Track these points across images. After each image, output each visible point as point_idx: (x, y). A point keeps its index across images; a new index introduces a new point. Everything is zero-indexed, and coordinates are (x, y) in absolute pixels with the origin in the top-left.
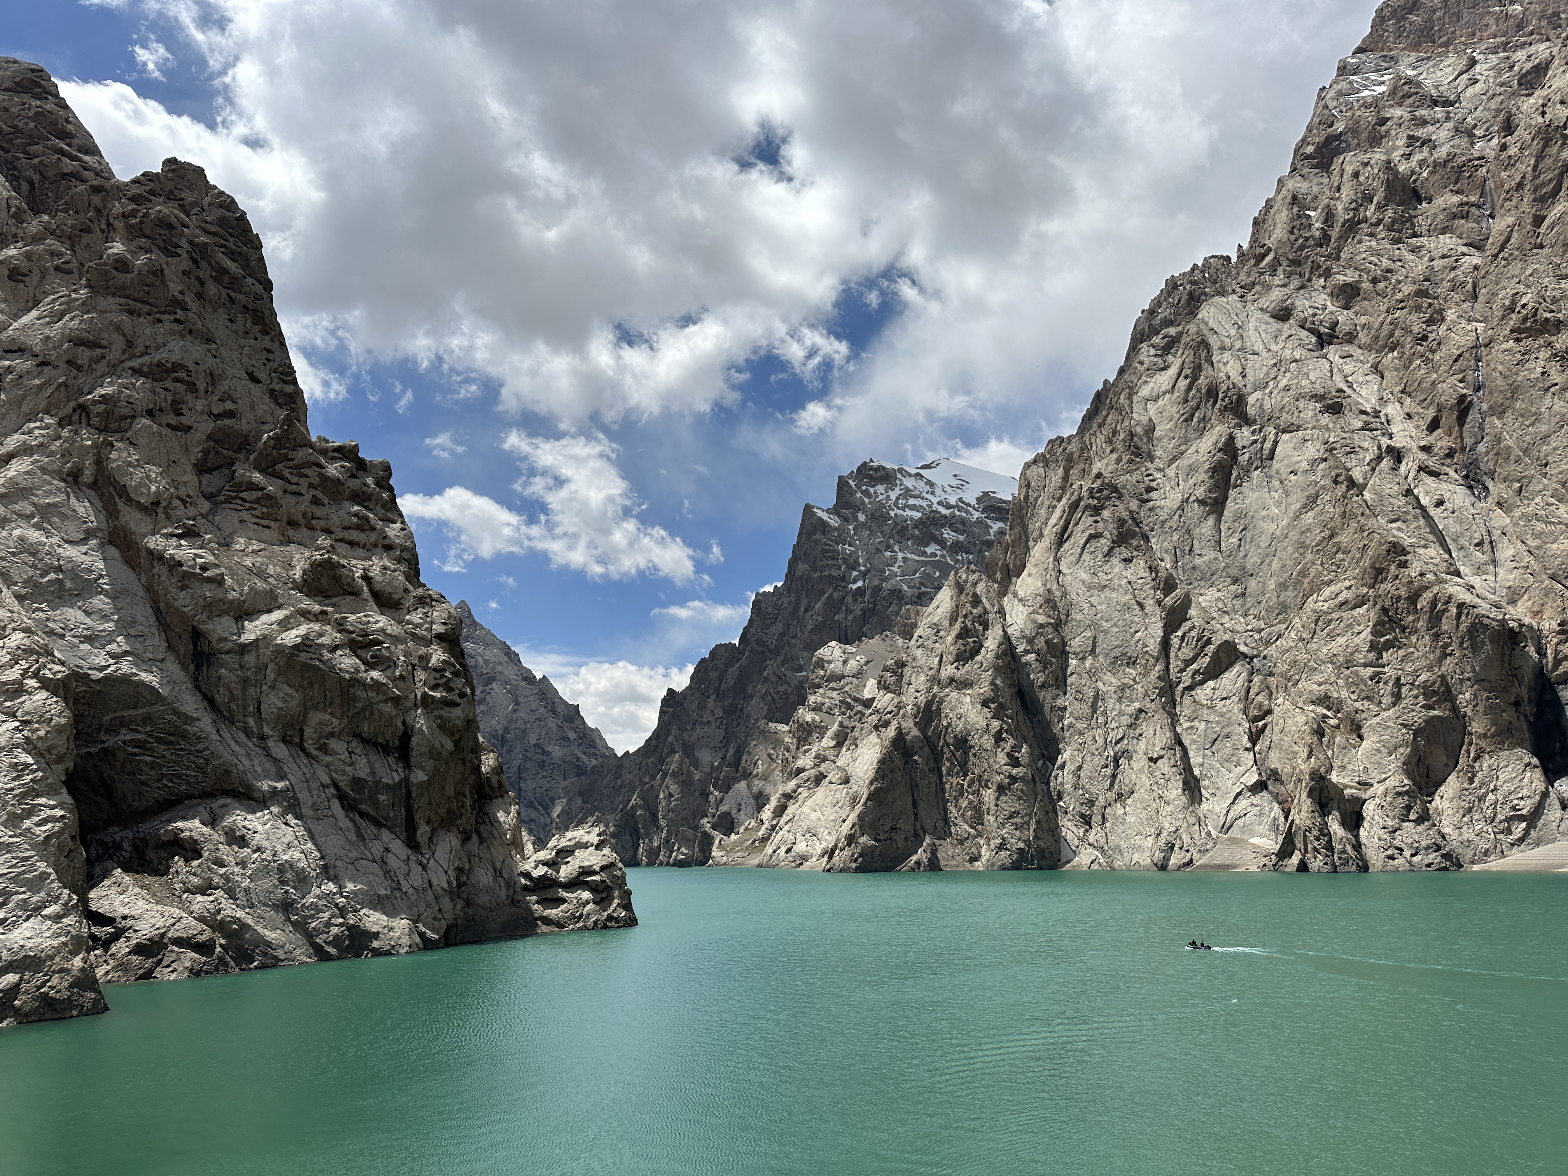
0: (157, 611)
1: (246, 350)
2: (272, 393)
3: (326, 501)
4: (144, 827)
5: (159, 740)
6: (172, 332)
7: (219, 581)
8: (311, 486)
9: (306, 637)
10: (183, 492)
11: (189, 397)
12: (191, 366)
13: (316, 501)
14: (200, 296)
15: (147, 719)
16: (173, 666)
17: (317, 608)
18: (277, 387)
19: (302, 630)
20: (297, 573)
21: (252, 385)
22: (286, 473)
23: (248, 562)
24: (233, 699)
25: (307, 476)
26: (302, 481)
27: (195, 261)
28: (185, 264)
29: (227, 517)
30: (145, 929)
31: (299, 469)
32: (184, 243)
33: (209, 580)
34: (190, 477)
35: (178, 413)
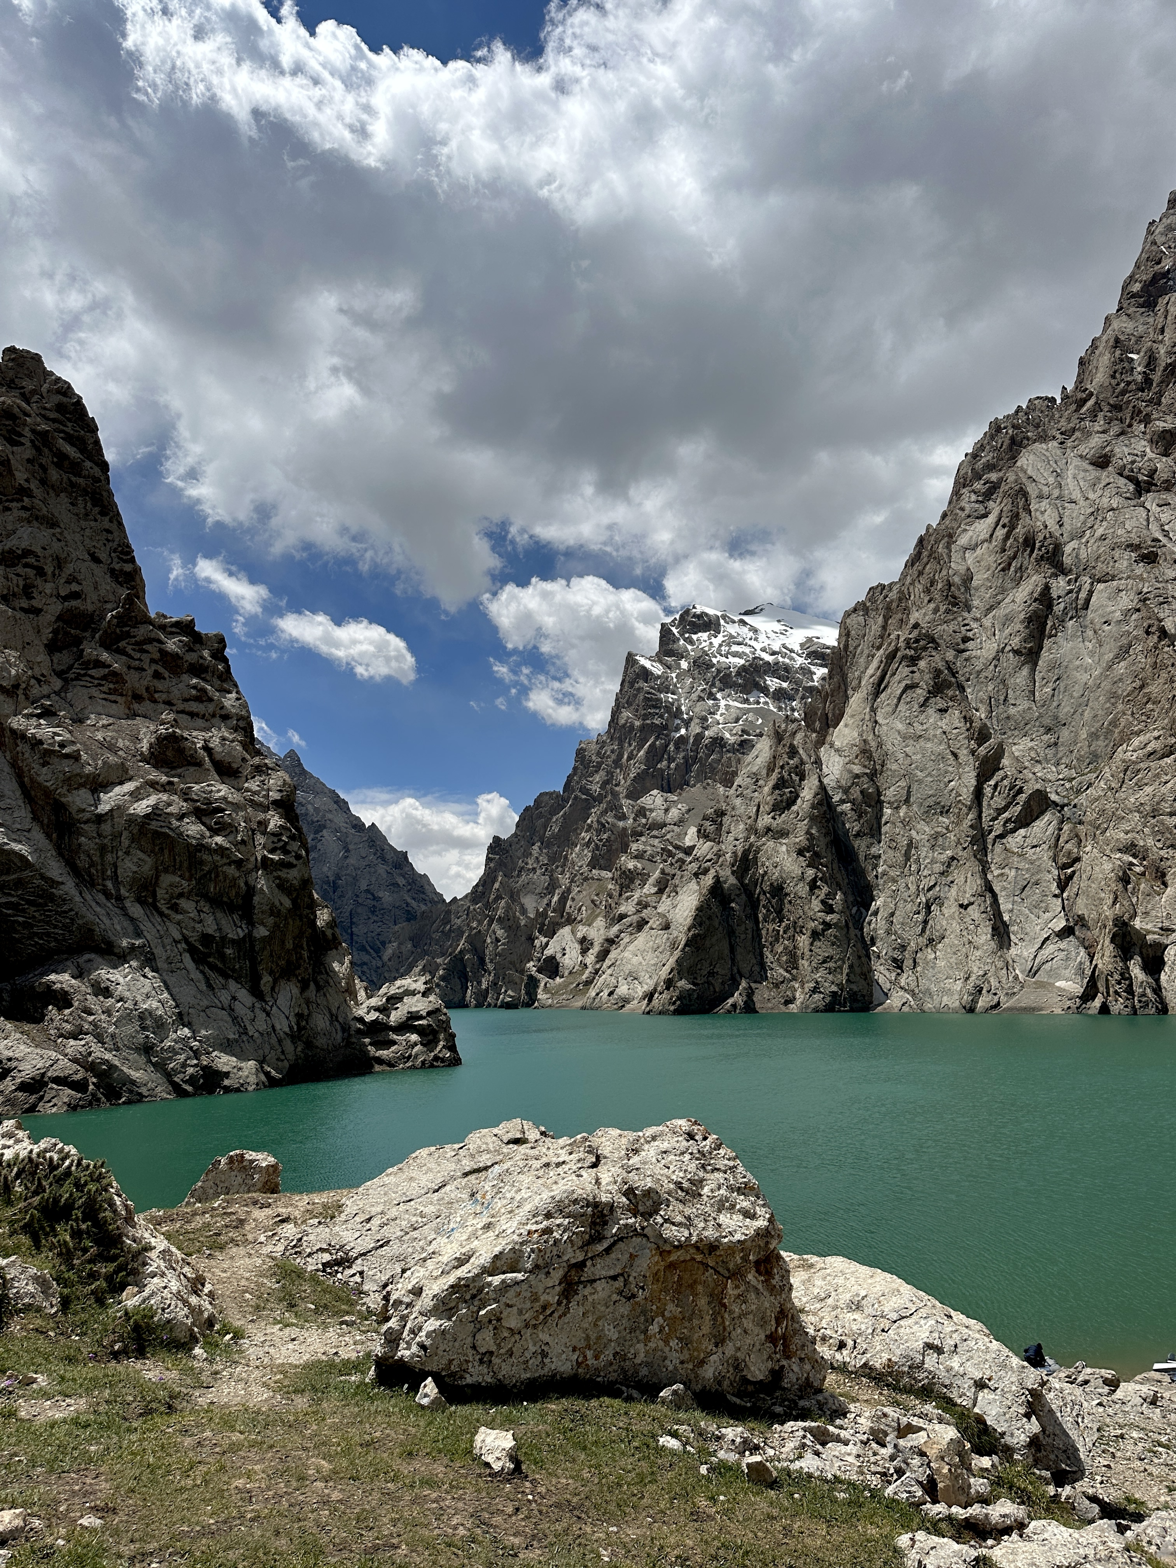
0: (22, 785)
1: (88, 532)
2: (112, 571)
3: (166, 674)
4: (19, 980)
5: (29, 902)
6: (20, 520)
7: (75, 757)
8: (153, 661)
9: (155, 807)
10: (37, 672)
11: (39, 582)
12: (38, 550)
13: (157, 675)
14: (43, 482)
15: (19, 883)
16: (38, 835)
17: (164, 779)
18: (117, 567)
19: (152, 800)
20: (145, 746)
21: (94, 566)
22: (129, 649)
23: (99, 736)
24: (92, 864)
25: (147, 652)
26: (144, 656)
27: (38, 449)
28: (28, 452)
29: (78, 694)
30: (28, 1070)
31: (140, 646)
32: (27, 432)
33: (67, 756)
34: (42, 657)
35: (30, 597)
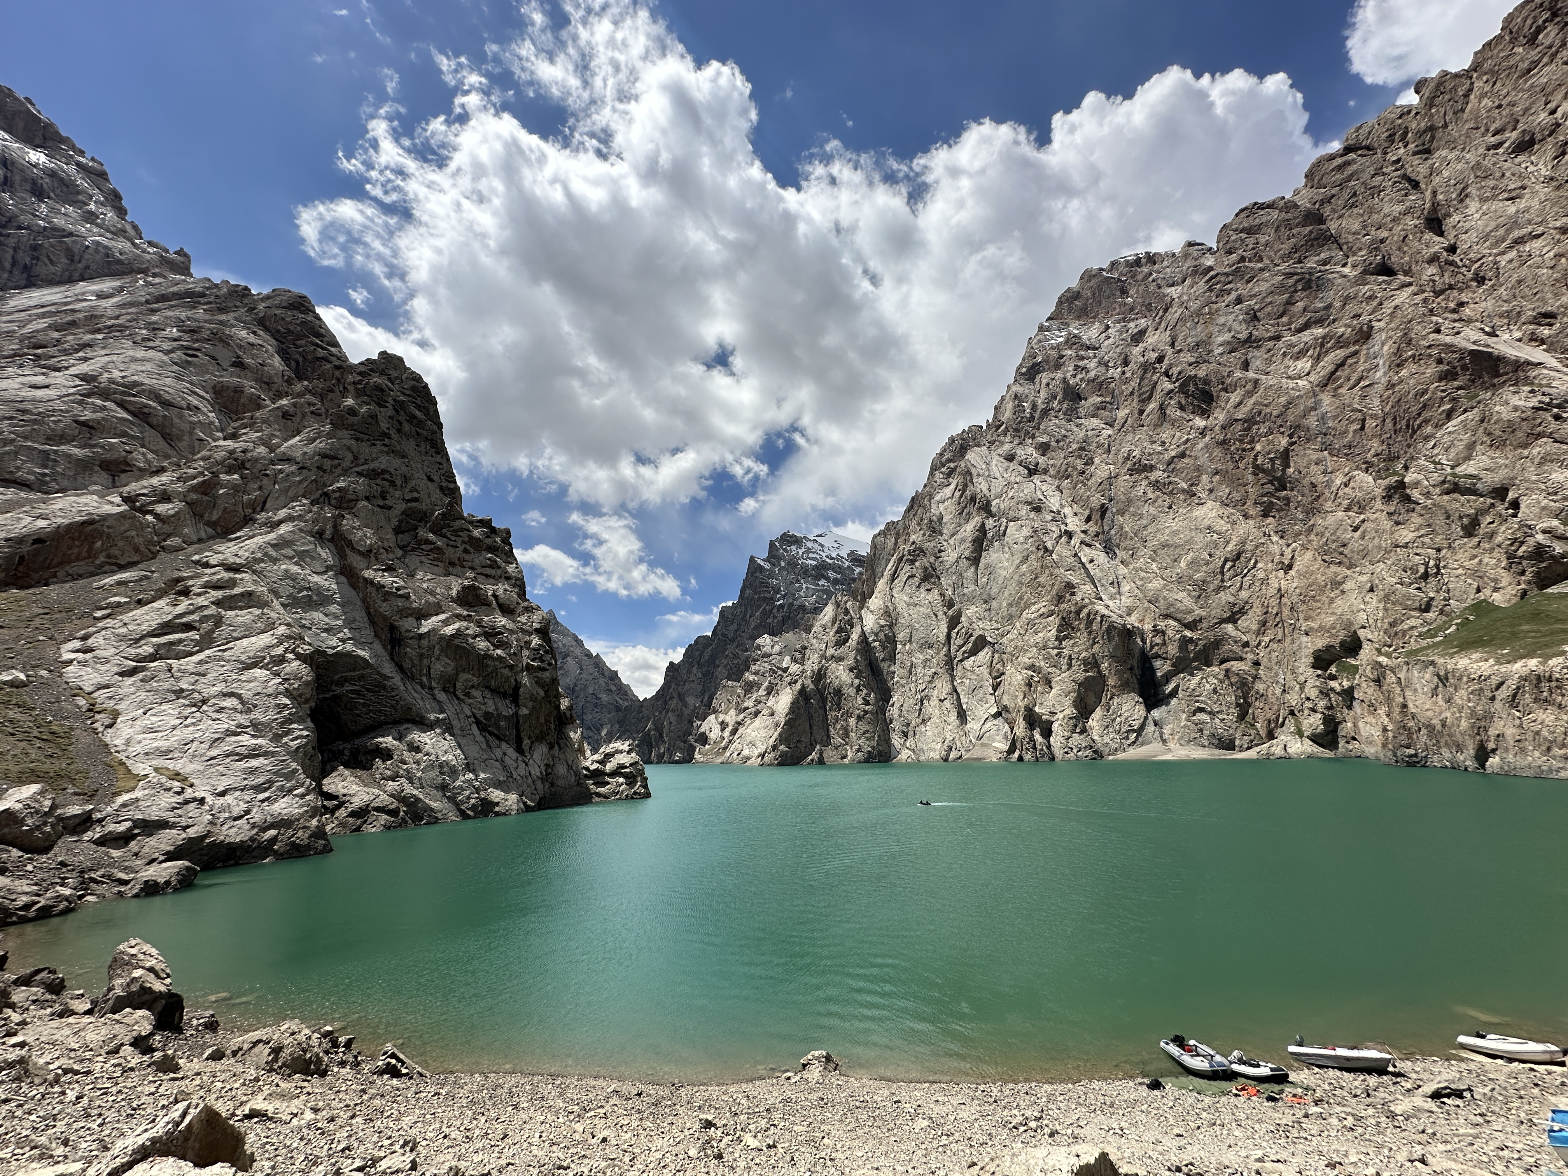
0: (369, 614)
1: (426, 463)
2: (441, 488)
3: (472, 551)
4: (357, 742)
5: (368, 690)
6: (382, 452)
7: (407, 597)
8: (463, 542)
9: (458, 630)
10: (386, 545)
11: (391, 490)
12: (392, 471)
13: (466, 551)
14: (399, 431)
15: (361, 677)
16: (377, 646)
17: (465, 613)
18: (444, 485)
19: (456, 626)
20: (454, 593)
21: (429, 483)
22: (448, 534)
23: (425, 586)
24: (414, 666)
25: (461, 536)
26: (458, 539)
27: (396, 411)
28: (390, 412)
29: (413, 560)
30: (357, 802)
31: (456, 533)
32: (390, 400)
33: (401, 596)
34: (391, 536)
35: (384, 498)
